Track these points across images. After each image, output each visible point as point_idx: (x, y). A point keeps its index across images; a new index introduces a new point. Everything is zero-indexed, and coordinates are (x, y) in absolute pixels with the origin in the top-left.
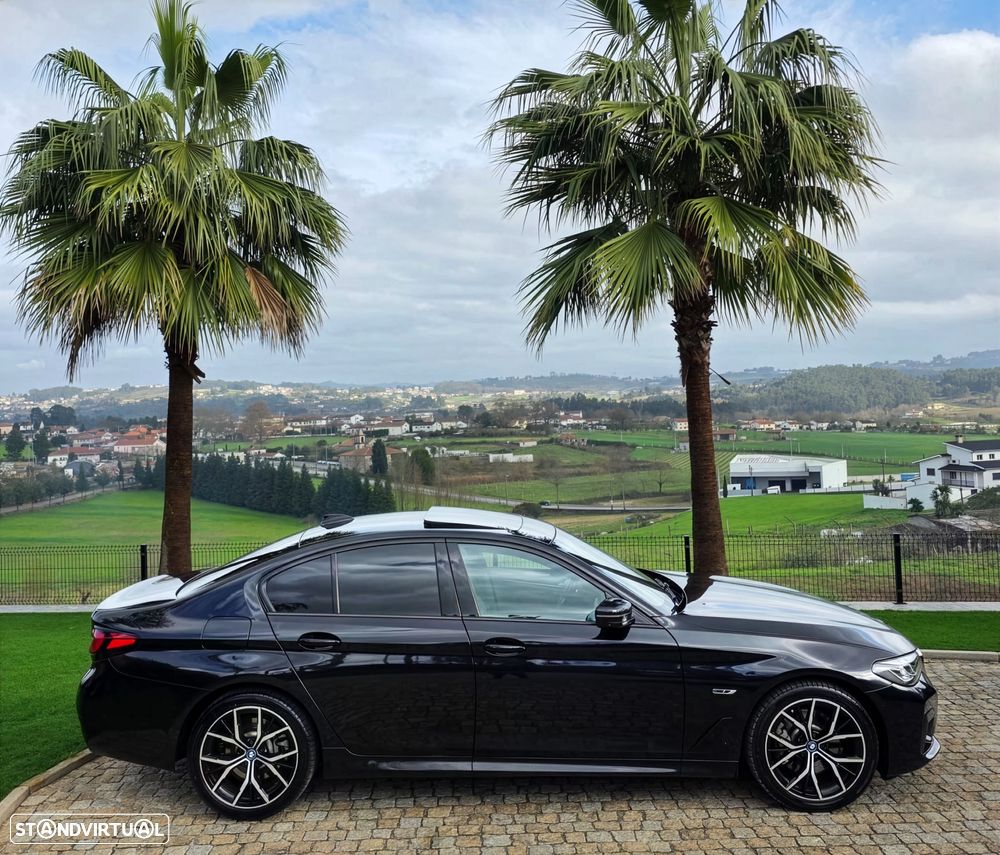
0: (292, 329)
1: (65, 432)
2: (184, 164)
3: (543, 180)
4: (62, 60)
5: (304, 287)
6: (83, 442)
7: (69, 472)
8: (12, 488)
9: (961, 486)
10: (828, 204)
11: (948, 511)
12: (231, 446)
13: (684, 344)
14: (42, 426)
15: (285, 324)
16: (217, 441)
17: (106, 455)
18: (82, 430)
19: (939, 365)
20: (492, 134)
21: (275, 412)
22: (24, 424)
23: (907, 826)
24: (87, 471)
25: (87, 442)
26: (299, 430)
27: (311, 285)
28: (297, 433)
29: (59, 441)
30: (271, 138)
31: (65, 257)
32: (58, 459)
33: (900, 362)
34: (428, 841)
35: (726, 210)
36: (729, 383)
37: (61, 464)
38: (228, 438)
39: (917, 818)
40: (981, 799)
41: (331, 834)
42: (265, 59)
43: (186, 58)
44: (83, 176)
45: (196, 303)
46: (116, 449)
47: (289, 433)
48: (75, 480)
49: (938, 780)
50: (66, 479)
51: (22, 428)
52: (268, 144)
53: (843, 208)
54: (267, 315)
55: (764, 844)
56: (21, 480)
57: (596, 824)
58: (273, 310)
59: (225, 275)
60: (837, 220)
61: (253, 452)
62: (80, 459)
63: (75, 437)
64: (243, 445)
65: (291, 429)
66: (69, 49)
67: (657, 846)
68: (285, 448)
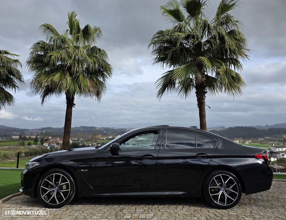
0: (98, 94)
1: (48, 138)
2: (73, 50)
3: (162, 56)
4: (45, 26)
5: (101, 84)
6: (52, 141)
7: (48, 148)
8: (34, 151)
9: (274, 157)
10: (236, 62)
11: (271, 163)
12: (88, 142)
13: (198, 97)
14: (43, 136)
15: (96, 92)
16: (85, 141)
17: (58, 144)
18: (52, 137)
19: (267, 127)
20: (149, 46)
21: (99, 134)
22: (39, 136)
23: (261, 212)
24: (53, 147)
25: (53, 140)
26: (105, 139)
27: (104, 84)
28: (104, 140)
29: (47, 140)
30: (95, 46)
31: (42, 73)
32: (46, 145)
33: (257, 126)
34: (120, 210)
35: (209, 61)
36: (210, 108)
37: (47, 146)
38: (88, 140)
39: (264, 210)
40: (284, 207)
41: (93, 208)
42: (96, 30)
43: (76, 27)
44: (48, 52)
45: (74, 85)
46: (60, 142)
47: (102, 139)
48: (49, 150)
49: (271, 203)
50: (47, 149)
51: (38, 137)
52: (94, 48)
53: (240, 63)
54: (92, 89)
55: (218, 214)
56: (37, 149)
57: (169, 208)
58: (93, 88)
59: (81, 77)
60: (238, 66)
61: (94, 144)
62: (52, 144)
63: (50, 139)
64: (91, 142)
65: (103, 138)
66: (47, 24)
67: (186, 213)
68: (101, 143)
